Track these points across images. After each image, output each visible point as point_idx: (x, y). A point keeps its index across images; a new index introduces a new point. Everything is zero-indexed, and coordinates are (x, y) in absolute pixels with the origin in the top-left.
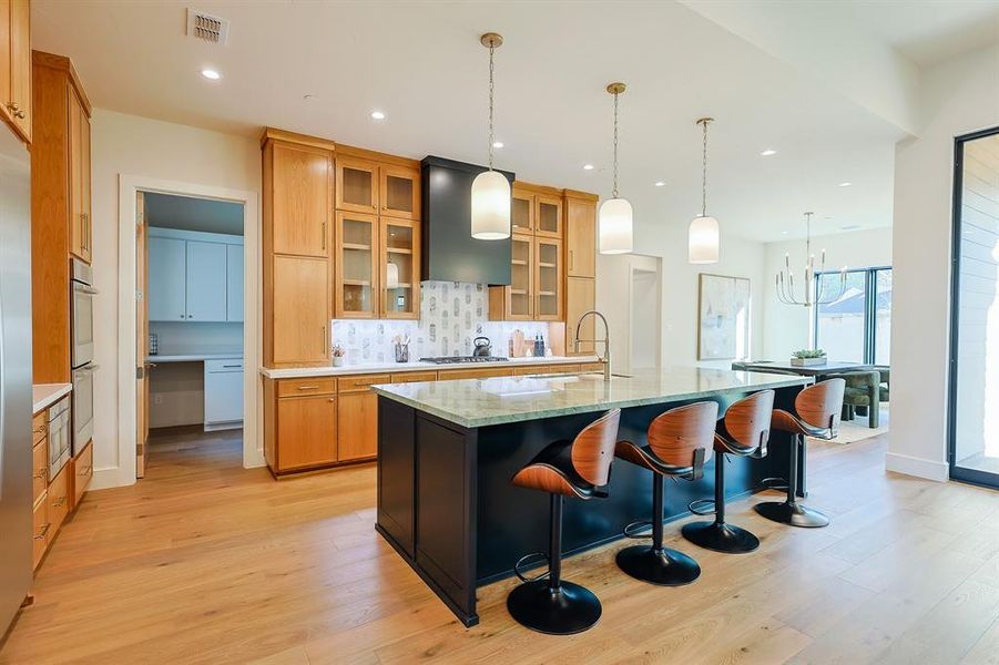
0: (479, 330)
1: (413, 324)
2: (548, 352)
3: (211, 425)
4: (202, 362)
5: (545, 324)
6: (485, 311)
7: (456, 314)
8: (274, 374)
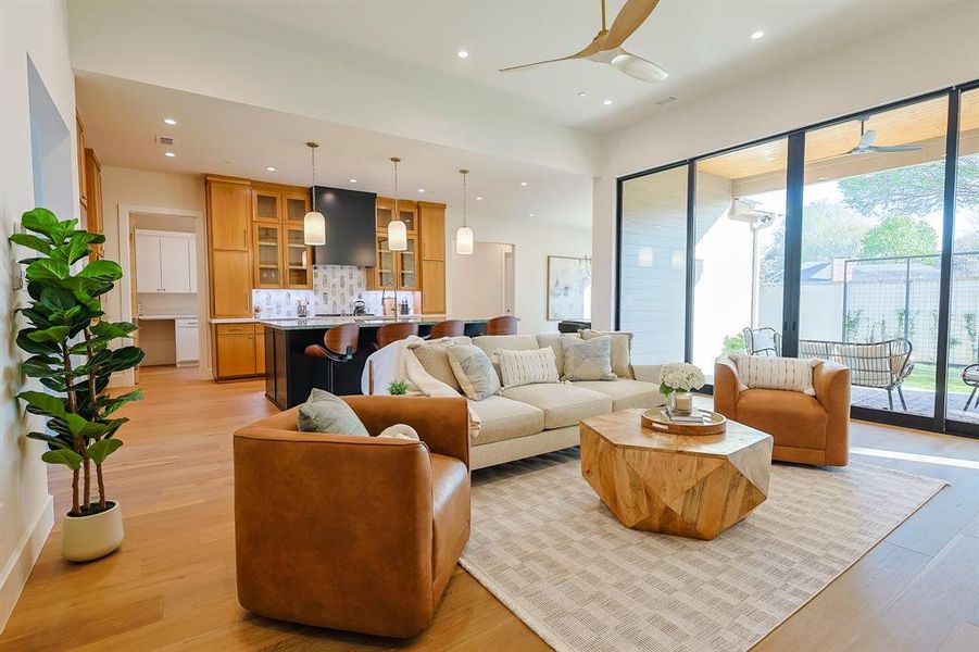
0: (360, 297)
1: (310, 293)
2: (411, 312)
3: (181, 362)
4: (173, 321)
5: (410, 292)
6: (364, 284)
7: (342, 286)
8: (214, 321)
